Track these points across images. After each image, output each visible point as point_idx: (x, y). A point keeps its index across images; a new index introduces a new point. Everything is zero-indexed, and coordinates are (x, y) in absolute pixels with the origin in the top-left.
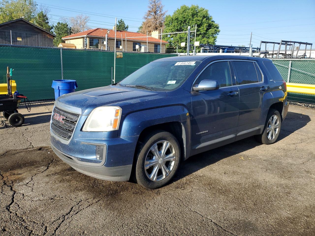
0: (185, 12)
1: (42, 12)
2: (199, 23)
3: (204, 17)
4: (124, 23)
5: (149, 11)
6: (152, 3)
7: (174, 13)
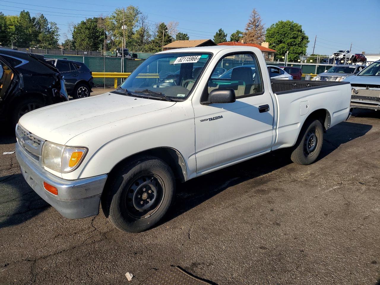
0: (284, 27)
1: (163, 24)
2: (296, 36)
3: (299, 31)
4: (223, 32)
5: (250, 23)
6: (253, 17)
7: (271, 26)
